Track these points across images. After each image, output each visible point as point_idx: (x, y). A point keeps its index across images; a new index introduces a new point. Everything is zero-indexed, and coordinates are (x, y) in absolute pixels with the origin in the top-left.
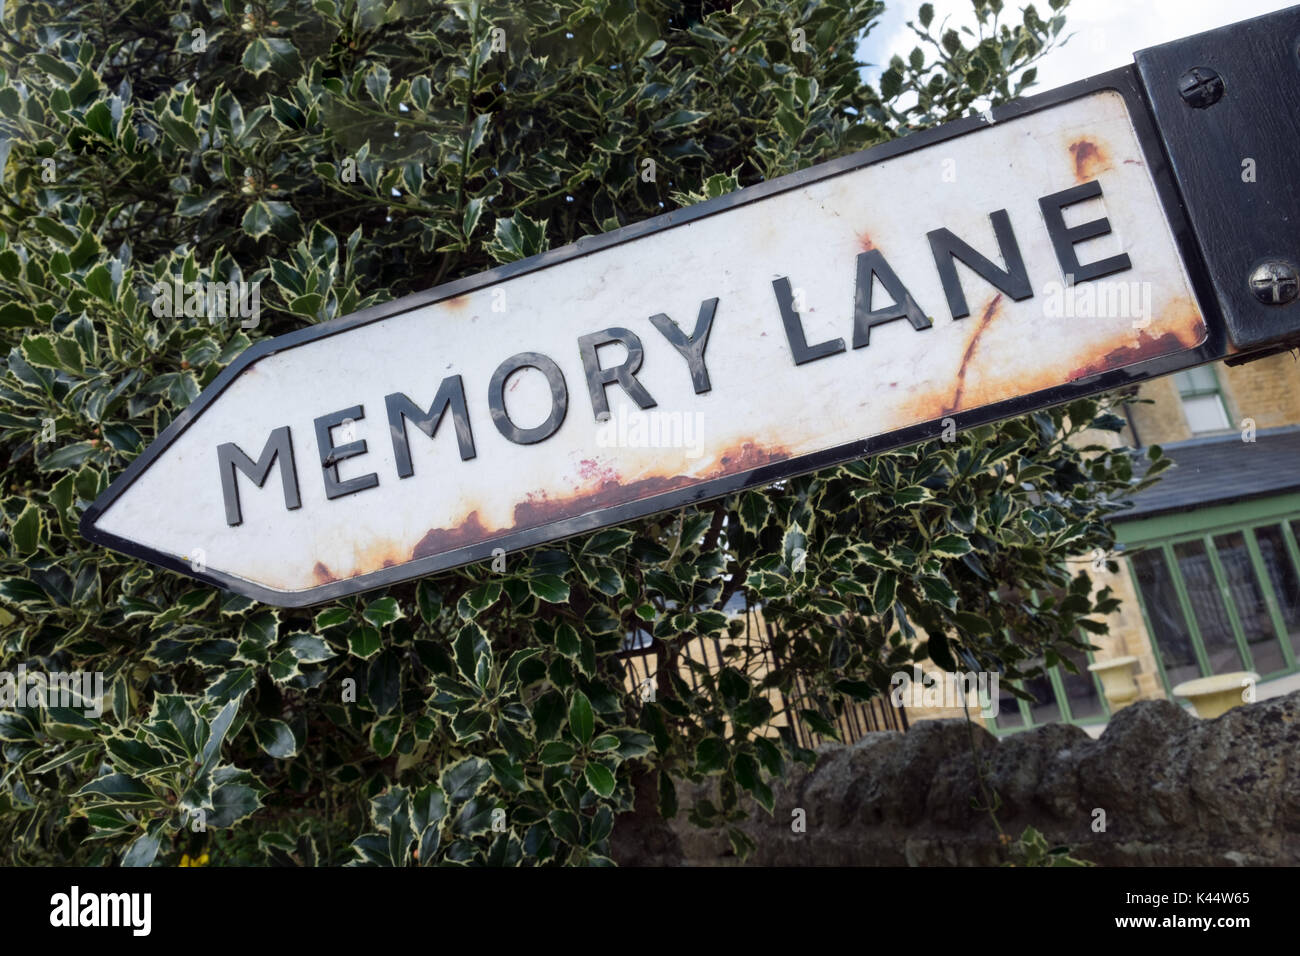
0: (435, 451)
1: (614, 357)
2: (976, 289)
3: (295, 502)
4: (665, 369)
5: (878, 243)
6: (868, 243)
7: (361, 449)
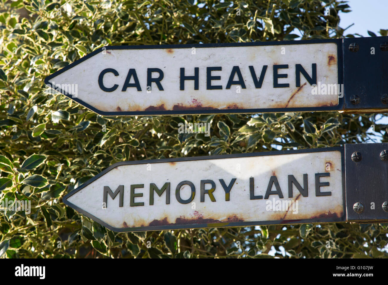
0: (160, 200)
1: (208, 187)
2: (296, 192)
3: (121, 204)
4: (220, 193)
5: (277, 175)
6: (274, 174)
7: (141, 195)
